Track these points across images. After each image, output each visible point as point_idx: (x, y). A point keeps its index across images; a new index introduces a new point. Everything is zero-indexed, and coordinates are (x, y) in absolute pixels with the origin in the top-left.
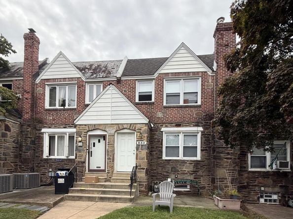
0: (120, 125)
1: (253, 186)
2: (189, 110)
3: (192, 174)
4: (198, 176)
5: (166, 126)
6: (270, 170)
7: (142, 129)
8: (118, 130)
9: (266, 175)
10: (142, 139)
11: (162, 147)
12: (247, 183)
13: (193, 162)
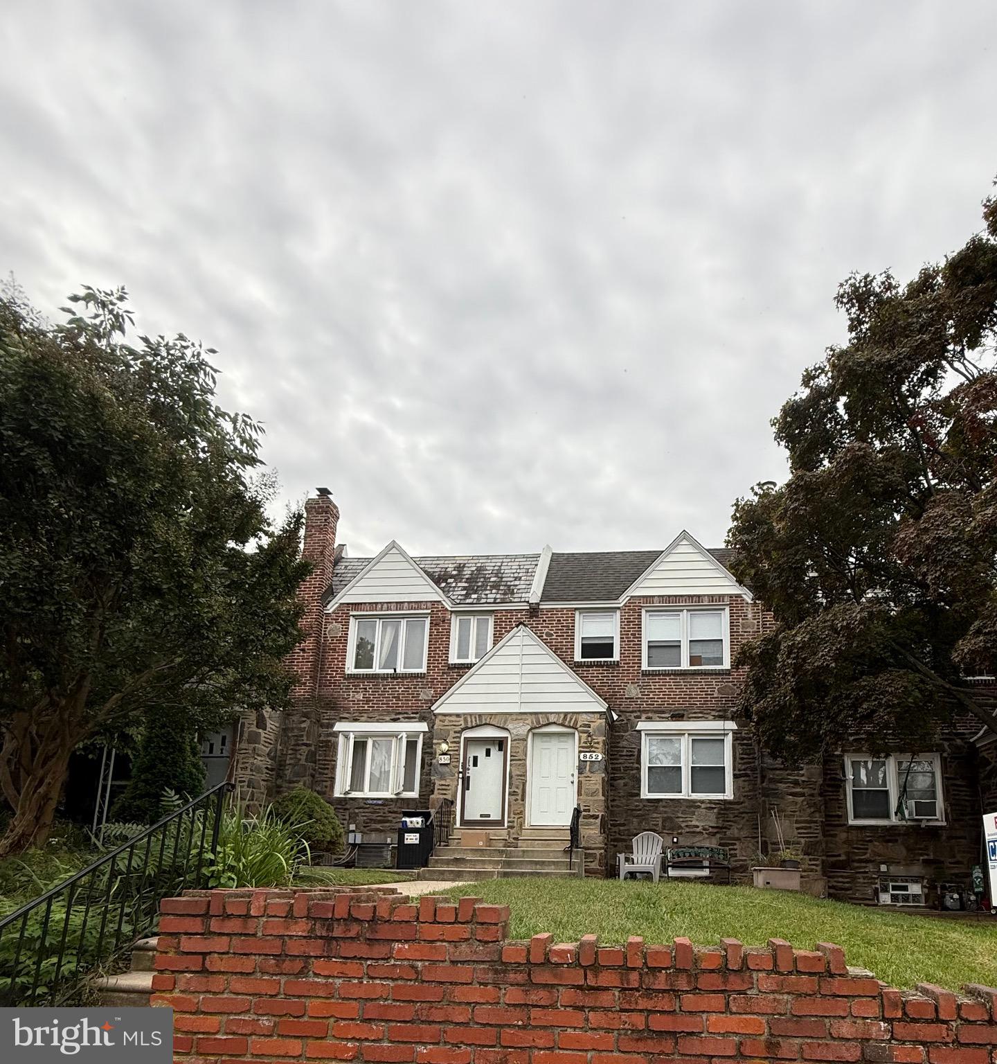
0: (540, 716)
1: (860, 861)
2: (702, 682)
3: (714, 834)
4: (730, 839)
5: (649, 719)
6: (899, 823)
7: (592, 724)
8: (536, 728)
9: (890, 834)
10: (592, 747)
11: (639, 769)
12: (847, 854)
13: (715, 804)
